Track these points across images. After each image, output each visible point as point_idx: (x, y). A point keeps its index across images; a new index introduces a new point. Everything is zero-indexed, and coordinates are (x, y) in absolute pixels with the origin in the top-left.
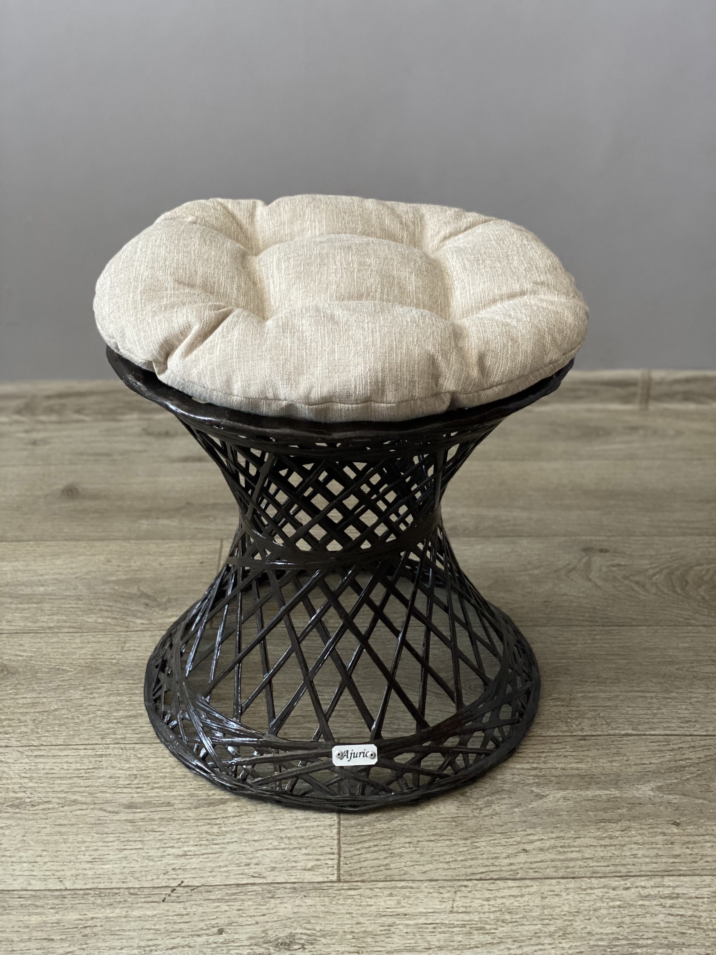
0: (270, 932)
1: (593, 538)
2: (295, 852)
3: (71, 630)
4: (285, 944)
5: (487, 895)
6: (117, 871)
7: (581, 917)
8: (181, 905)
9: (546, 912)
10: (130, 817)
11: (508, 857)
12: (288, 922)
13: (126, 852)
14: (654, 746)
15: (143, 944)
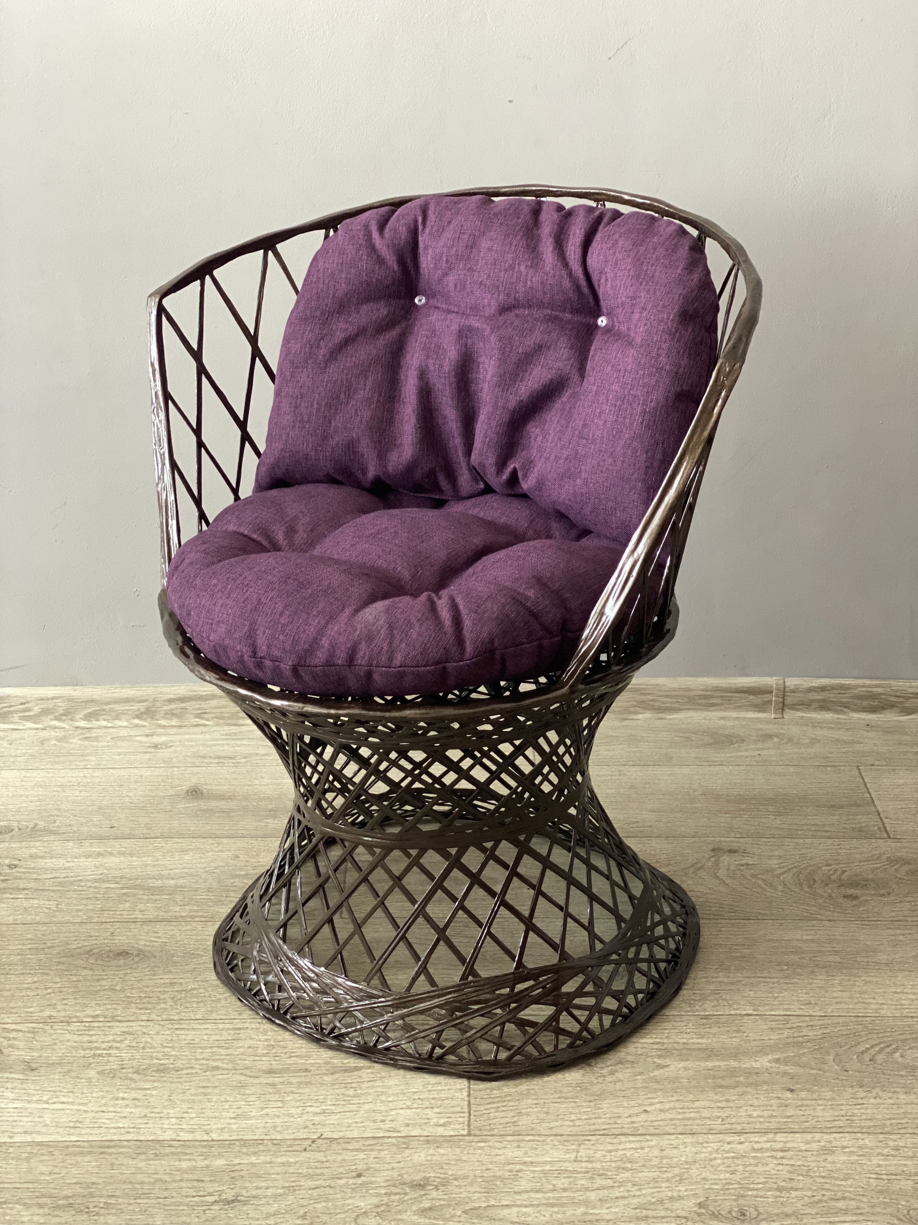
0: (405, 1176)
1: (723, 839)
2: (428, 1111)
3: (203, 919)
4: (420, 1185)
5: (610, 1147)
6: (258, 1125)
7: (697, 1165)
8: (322, 1153)
9: (665, 1161)
10: (270, 1080)
11: (630, 1116)
12: (422, 1168)
13: (266, 1110)
14: (774, 1025)
15: (287, 1185)
